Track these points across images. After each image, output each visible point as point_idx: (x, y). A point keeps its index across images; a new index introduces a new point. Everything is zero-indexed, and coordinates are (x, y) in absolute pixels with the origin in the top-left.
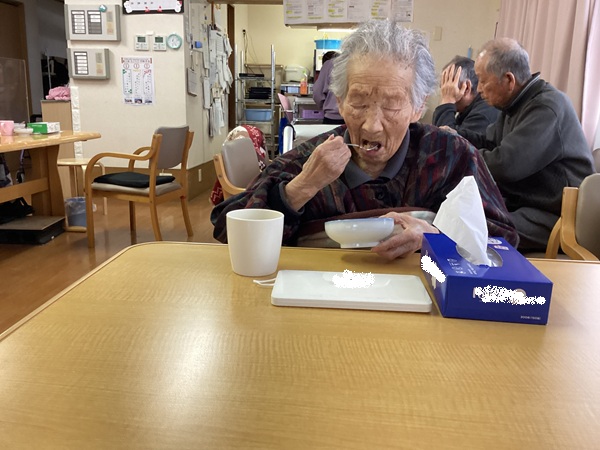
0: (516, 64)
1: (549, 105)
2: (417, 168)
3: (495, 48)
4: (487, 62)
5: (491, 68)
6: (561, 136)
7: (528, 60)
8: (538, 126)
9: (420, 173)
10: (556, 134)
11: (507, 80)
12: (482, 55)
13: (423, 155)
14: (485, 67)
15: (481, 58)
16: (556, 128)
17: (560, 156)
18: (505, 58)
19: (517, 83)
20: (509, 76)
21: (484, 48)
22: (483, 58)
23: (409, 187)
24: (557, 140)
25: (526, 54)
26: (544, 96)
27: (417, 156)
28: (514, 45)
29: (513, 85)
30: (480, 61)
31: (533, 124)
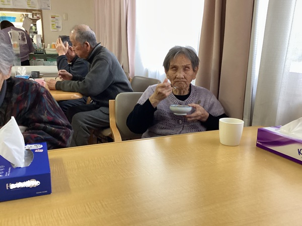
0: (90, 38)
1: (104, 58)
2: (11, 103)
3: (79, 29)
4: (75, 36)
5: (77, 39)
6: (112, 72)
7: (95, 36)
8: (101, 68)
9: (13, 106)
10: (110, 71)
11: (86, 45)
12: (72, 32)
13: (15, 96)
14: (75, 38)
15: (72, 34)
16: (109, 69)
17: (113, 82)
18: (84, 35)
19: (91, 47)
20: (87, 44)
21: (73, 28)
22: (73, 34)
23: (7, 114)
24: (111, 75)
25: (94, 33)
26: (101, 54)
27: (11, 97)
28: (88, 28)
29: (89, 48)
30: (72, 35)
31: (98, 67)
